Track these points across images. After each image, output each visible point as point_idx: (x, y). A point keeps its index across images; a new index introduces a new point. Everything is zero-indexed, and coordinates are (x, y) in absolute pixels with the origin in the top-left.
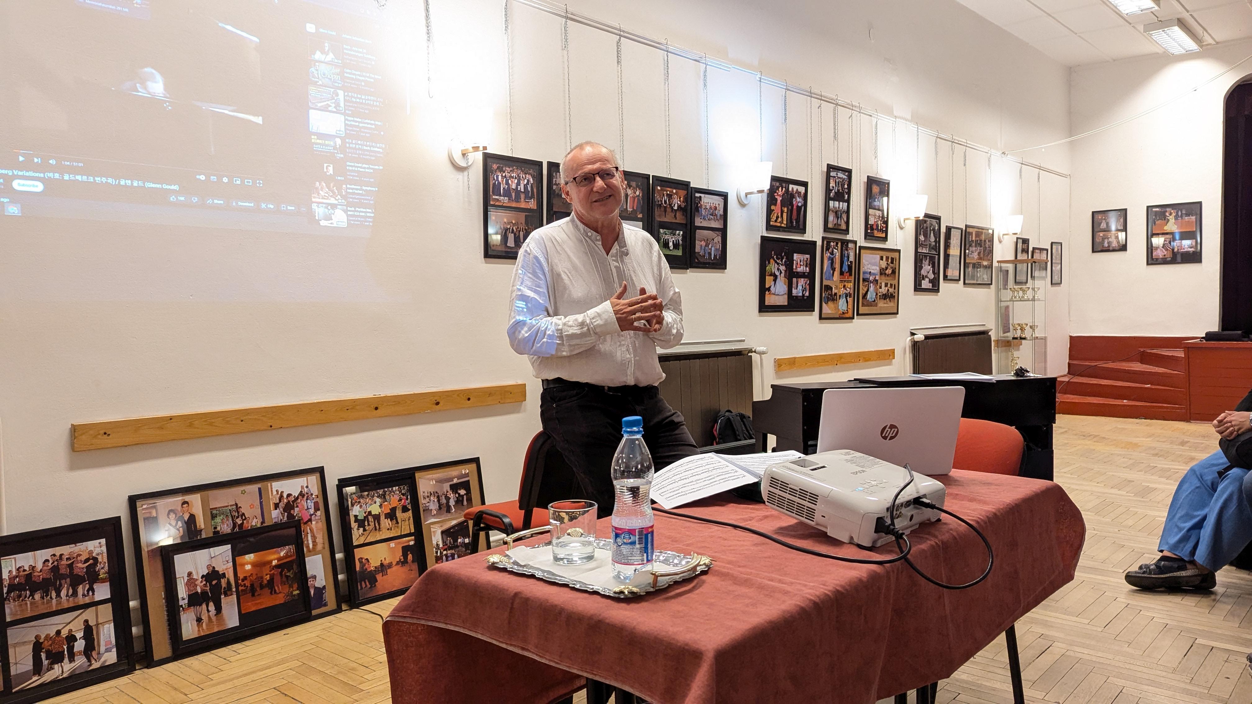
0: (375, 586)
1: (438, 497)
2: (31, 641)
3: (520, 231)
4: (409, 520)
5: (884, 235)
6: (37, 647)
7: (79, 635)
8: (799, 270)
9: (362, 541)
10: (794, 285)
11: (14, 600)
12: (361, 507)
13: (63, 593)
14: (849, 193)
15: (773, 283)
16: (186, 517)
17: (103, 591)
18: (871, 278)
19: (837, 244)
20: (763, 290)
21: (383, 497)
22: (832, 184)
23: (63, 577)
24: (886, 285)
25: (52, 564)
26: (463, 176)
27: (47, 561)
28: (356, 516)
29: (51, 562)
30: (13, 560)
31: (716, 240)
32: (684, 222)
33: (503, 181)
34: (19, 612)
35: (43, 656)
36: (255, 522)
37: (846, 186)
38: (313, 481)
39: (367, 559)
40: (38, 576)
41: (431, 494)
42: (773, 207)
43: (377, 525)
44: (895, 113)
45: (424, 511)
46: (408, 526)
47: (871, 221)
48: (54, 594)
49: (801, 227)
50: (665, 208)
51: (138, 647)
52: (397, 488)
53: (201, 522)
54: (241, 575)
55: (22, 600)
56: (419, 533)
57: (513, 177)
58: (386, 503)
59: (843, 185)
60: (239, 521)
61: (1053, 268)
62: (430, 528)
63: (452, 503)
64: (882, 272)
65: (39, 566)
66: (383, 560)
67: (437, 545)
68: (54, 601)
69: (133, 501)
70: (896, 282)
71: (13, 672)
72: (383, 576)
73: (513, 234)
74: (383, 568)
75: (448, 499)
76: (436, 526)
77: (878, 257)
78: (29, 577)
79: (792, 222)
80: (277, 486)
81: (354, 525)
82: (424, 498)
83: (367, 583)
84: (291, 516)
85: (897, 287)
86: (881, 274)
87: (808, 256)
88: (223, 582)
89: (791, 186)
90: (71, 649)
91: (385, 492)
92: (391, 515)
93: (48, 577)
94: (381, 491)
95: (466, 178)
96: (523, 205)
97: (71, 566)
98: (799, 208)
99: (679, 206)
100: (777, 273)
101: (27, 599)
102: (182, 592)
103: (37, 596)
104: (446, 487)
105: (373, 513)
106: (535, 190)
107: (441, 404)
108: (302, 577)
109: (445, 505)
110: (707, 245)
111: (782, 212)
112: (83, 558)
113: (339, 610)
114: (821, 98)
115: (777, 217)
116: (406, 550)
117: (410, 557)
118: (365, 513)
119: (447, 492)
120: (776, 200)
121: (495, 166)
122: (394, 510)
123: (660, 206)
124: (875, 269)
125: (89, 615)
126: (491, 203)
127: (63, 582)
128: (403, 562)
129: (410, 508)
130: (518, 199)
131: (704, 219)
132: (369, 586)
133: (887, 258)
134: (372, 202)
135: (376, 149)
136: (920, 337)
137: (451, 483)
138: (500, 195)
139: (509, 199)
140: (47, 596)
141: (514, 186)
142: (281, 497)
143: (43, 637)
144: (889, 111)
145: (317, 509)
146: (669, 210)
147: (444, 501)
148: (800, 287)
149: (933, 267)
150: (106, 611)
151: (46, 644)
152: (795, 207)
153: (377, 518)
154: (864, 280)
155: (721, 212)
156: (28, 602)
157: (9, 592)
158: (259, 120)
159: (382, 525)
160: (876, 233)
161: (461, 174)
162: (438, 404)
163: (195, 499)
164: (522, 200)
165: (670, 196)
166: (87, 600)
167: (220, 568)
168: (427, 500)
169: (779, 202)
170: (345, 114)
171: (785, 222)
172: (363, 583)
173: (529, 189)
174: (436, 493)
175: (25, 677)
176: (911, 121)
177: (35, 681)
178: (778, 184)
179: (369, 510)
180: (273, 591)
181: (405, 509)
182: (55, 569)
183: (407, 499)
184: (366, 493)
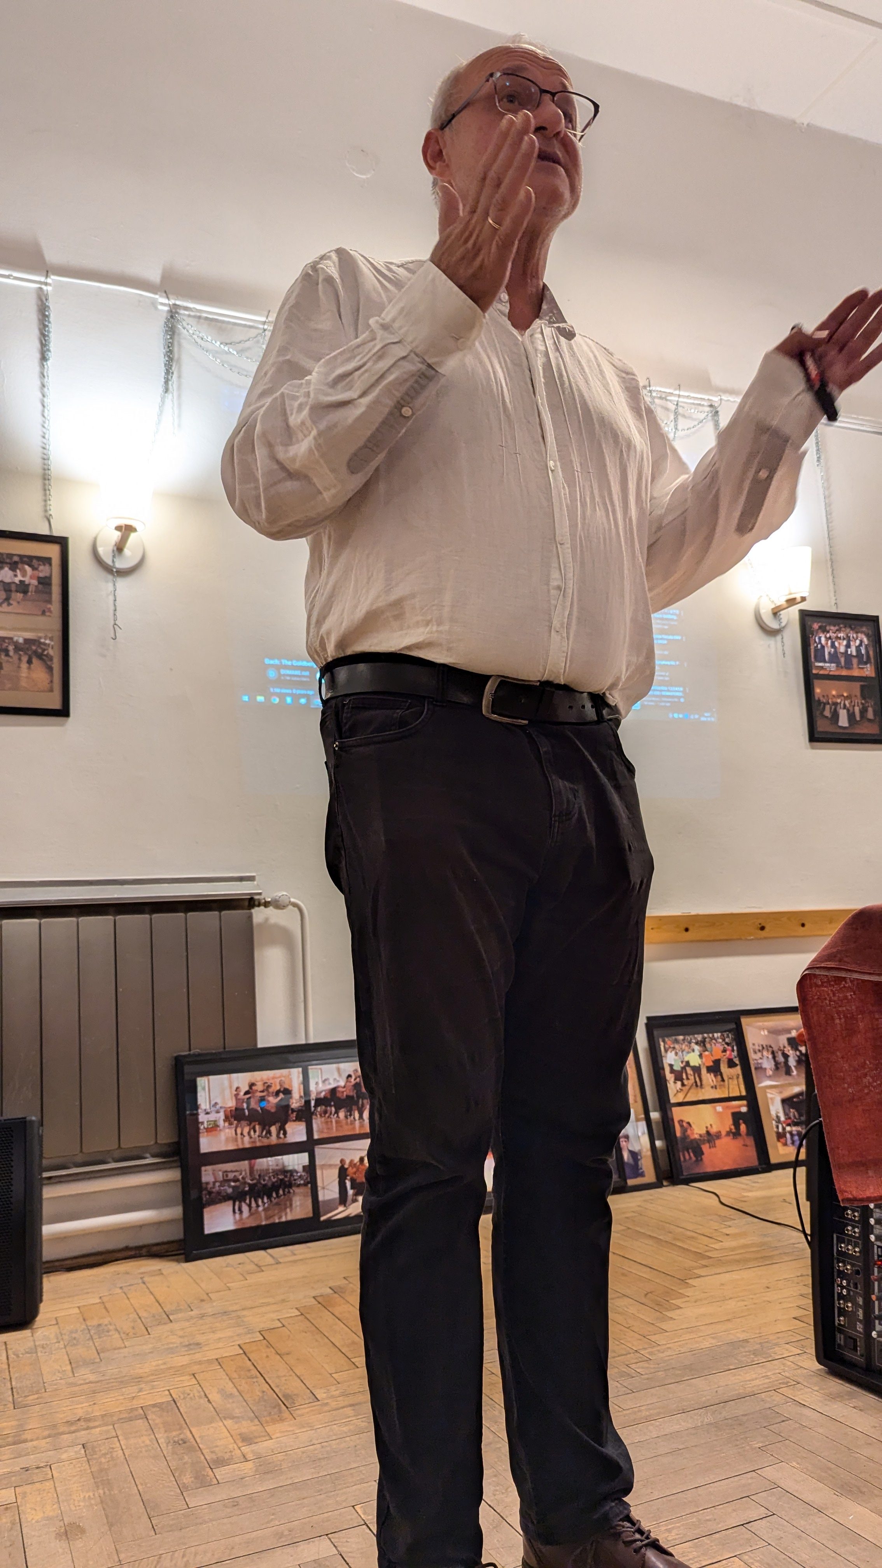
2: (336, 1165)
6: (343, 1172)
11: (321, 1115)
12: (676, 1054)
21: (702, 1043)
25: (355, 1079)
26: (776, 641)
27: (350, 1076)
28: (671, 1066)
29: (353, 1077)
35: (348, 1184)
39: (689, 1123)
43: (698, 1080)
45: (756, 1069)
46: (737, 1088)
48: (357, 1115)
55: (328, 1117)
56: (751, 1096)
57: (840, 638)
58: (707, 1053)
62: (766, 1093)
63: (792, 1062)
66: (709, 1127)
67: (778, 1117)
72: (710, 1147)
74: (711, 1137)
75: (786, 1056)
76: (774, 1091)
81: (670, 1077)
82: (755, 1052)
83: (692, 1155)
92: (715, 1069)
95: (779, 644)
96: (856, 673)
104: (783, 1040)
105: (692, 1064)
106: (871, 653)
107: (767, 930)
109: (783, 1064)
113: (657, 1185)
116: (737, 1117)
117: (743, 1127)
118: (682, 1062)
119: (784, 1047)
122: (717, 1062)
127: (365, 1101)
129: (737, 1062)
130: (848, 665)
132: (694, 1158)
135: (669, 616)
139: (837, 666)
143: (347, 1162)
147: (781, 1059)
151: (351, 1171)
153: (697, 1070)
157: (316, 1106)
159: (704, 1082)
162: (762, 928)
164: (855, 666)
168: (759, 1055)
173: (863, 651)
174: (770, 1047)
179: (686, 1059)
182: (356, 1086)
183: (733, 1050)
184: (681, 1037)
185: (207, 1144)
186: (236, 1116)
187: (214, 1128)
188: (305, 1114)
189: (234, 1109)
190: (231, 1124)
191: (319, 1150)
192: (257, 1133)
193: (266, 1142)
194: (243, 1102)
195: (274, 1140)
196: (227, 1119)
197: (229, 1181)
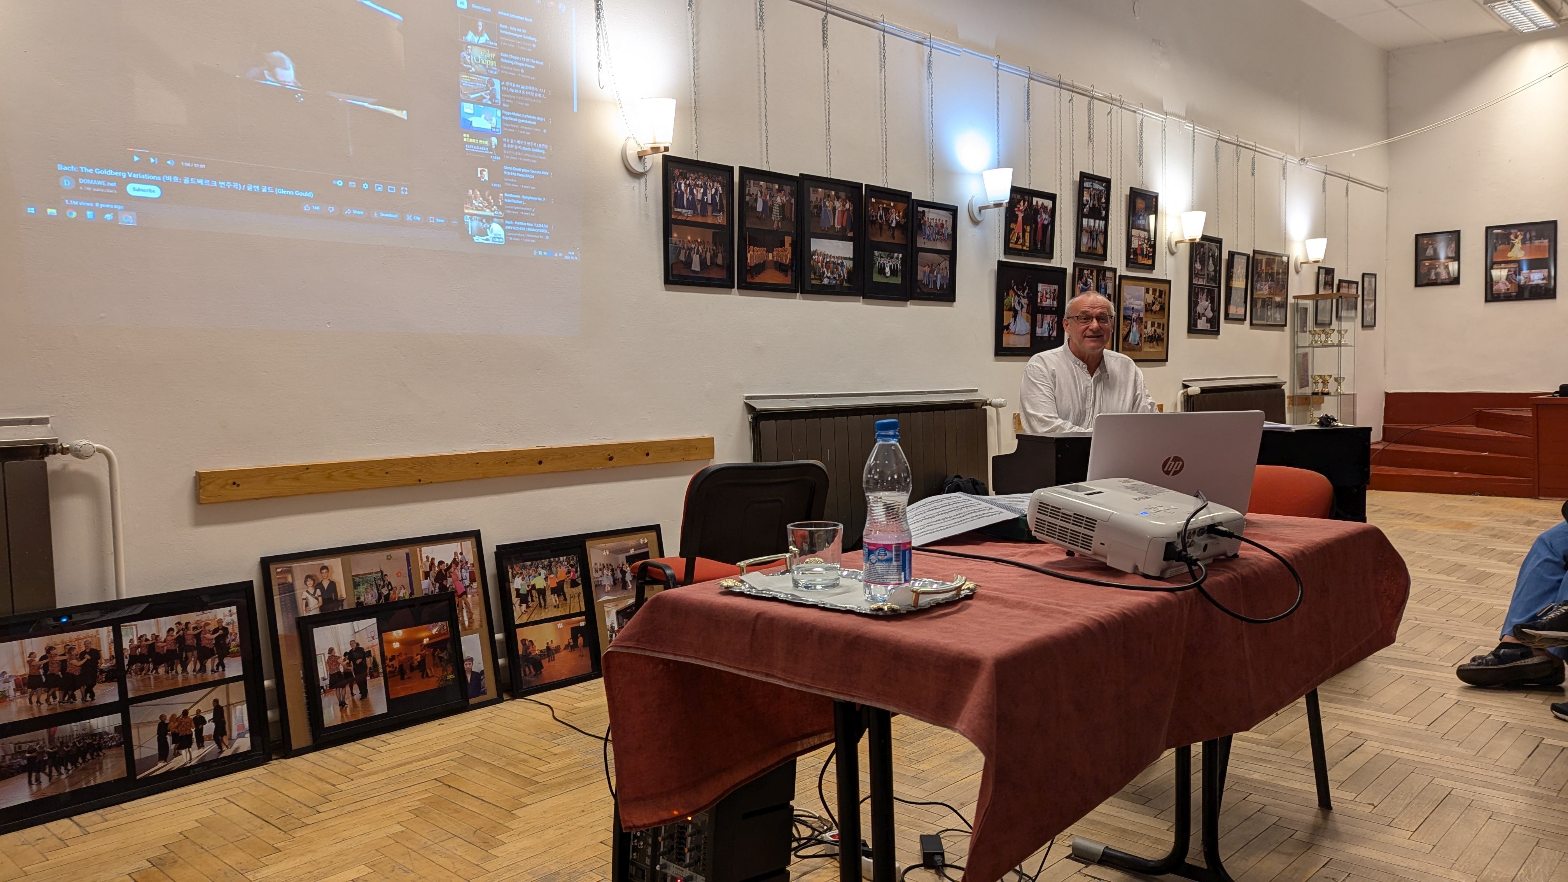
0: (541, 672)
1: (612, 570)
2: (155, 722)
3: (706, 252)
4: (579, 596)
5: (1150, 262)
6: (163, 728)
7: (209, 716)
8: (1045, 304)
9: (524, 619)
10: (1039, 323)
11: (136, 673)
12: (523, 579)
13: (190, 668)
14: (1107, 209)
15: (1012, 320)
16: (326, 584)
17: (234, 668)
18: (1134, 316)
19: (1092, 272)
20: (1000, 328)
21: (549, 568)
22: (1086, 197)
23: (190, 648)
24: (1153, 325)
25: (177, 633)
26: (640, 184)
27: (171, 629)
28: (518, 590)
29: (176, 631)
30: (134, 627)
31: (942, 265)
32: (905, 243)
33: (686, 190)
34: (142, 688)
35: (169, 739)
36: (403, 593)
37: (1103, 200)
38: (468, 546)
39: (531, 641)
40: (163, 647)
41: (604, 567)
42: (1012, 226)
43: (542, 601)
44: (1165, 108)
45: (596, 586)
46: (578, 605)
47: (1135, 244)
48: (180, 669)
49: (1048, 250)
50: (881, 224)
51: (274, 734)
52: (565, 558)
53: (342, 591)
54: (388, 655)
55: (145, 674)
56: (590, 612)
57: (698, 186)
58: (552, 576)
59: (1099, 199)
60: (385, 591)
61: (1365, 306)
62: (603, 607)
63: (629, 577)
64: (1148, 308)
65: (163, 635)
66: (550, 643)
67: (612, 627)
68: (180, 677)
69: (266, 563)
70: (1165, 320)
71: (137, 756)
72: (549, 661)
73: (698, 256)
74: (549, 652)
75: (623, 573)
76: (610, 605)
77: (1143, 289)
78: (152, 647)
79: (1036, 244)
80: (428, 551)
81: (515, 600)
82: (596, 571)
83: (532, 670)
84: (443, 588)
85: (1166, 327)
86: (1147, 310)
87: (1056, 287)
88: (369, 661)
89: (1035, 200)
90: (199, 732)
91: (550, 562)
92: (558, 590)
93: (173, 648)
94: (546, 562)
95: (643, 186)
96: (710, 220)
97: (198, 637)
98: (1045, 227)
99: (898, 223)
100: (1018, 308)
101: (150, 673)
102: (323, 672)
103: (161, 670)
104: (622, 558)
105: (537, 587)
106: (724, 202)
107: (615, 460)
108: (458, 659)
109: (620, 580)
110: (932, 271)
111: (1024, 231)
112: (212, 628)
113: (499, 700)
114: (1073, 89)
115: (1018, 238)
116: (576, 632)
117: (580, 640)
118: (528, 586)
119: (623, 565)
120: (1017, 216)
121: (677, 172)
122: (561, 584)
123: (874, 222)
124: (1139, 304)
125: (219, 693)
126: (673, 217)
127: (190, 654)
128: (572, 647)
129: (580, 582)
130: (704, 213)
131: (929, 239)
132: (533, 672)
133: (1154, 291)
134: (533, 215)
135: (538, 151)
136: (1194, 390)
137: (628, 554)
138: (683, 208)
139: (694, 213)
140: (172, 670)
141: (699, 197)
142: (432, 564)
143: (168, 717)
144: (1158, 107)
145: (473, 580)
146: (885, 227)
147: (619, 575)
148: (1046, 326)
149: (1212, 302)
150: (238, 690)
151: (172, 726)
152: (1040, 226)
153: (542, 592)
154: (1125, 318)
155: (950, 231)
156: (152, 677)
157: (130, 664)
158: (403, 114)
159: (548, 602)
160: (1140, 260)
161: (637, 181)
162: (611, 459)
163: (335, 564)
164: (709, 213)
165: (887, 210)
167: (365, 645)
168: (600, 573)
169: (1020, 218)
170: (501, 108)
171: (1027, 244)
172: (527, 669)
173: (718, 200)
174: (610, 565)
175: (149, 762)
176: (1184, 119)
177: (161, 768)
178: (1019, 197)
179: (532, 583)
180: (425, 675)
181: (574, 584)
182: (180, 640)
183: (576, 572)
184: (529, 563)
186: (30, 683)
187: (2, 699)
188: (117, 675)
189: (27, 676)
190: (23, 693)
191: (133, 710)
192: (58, 699)
193: (68, 707)
194: (39, 668)
195: (79, 703)
196: (18, 688)
197: (24, 752)
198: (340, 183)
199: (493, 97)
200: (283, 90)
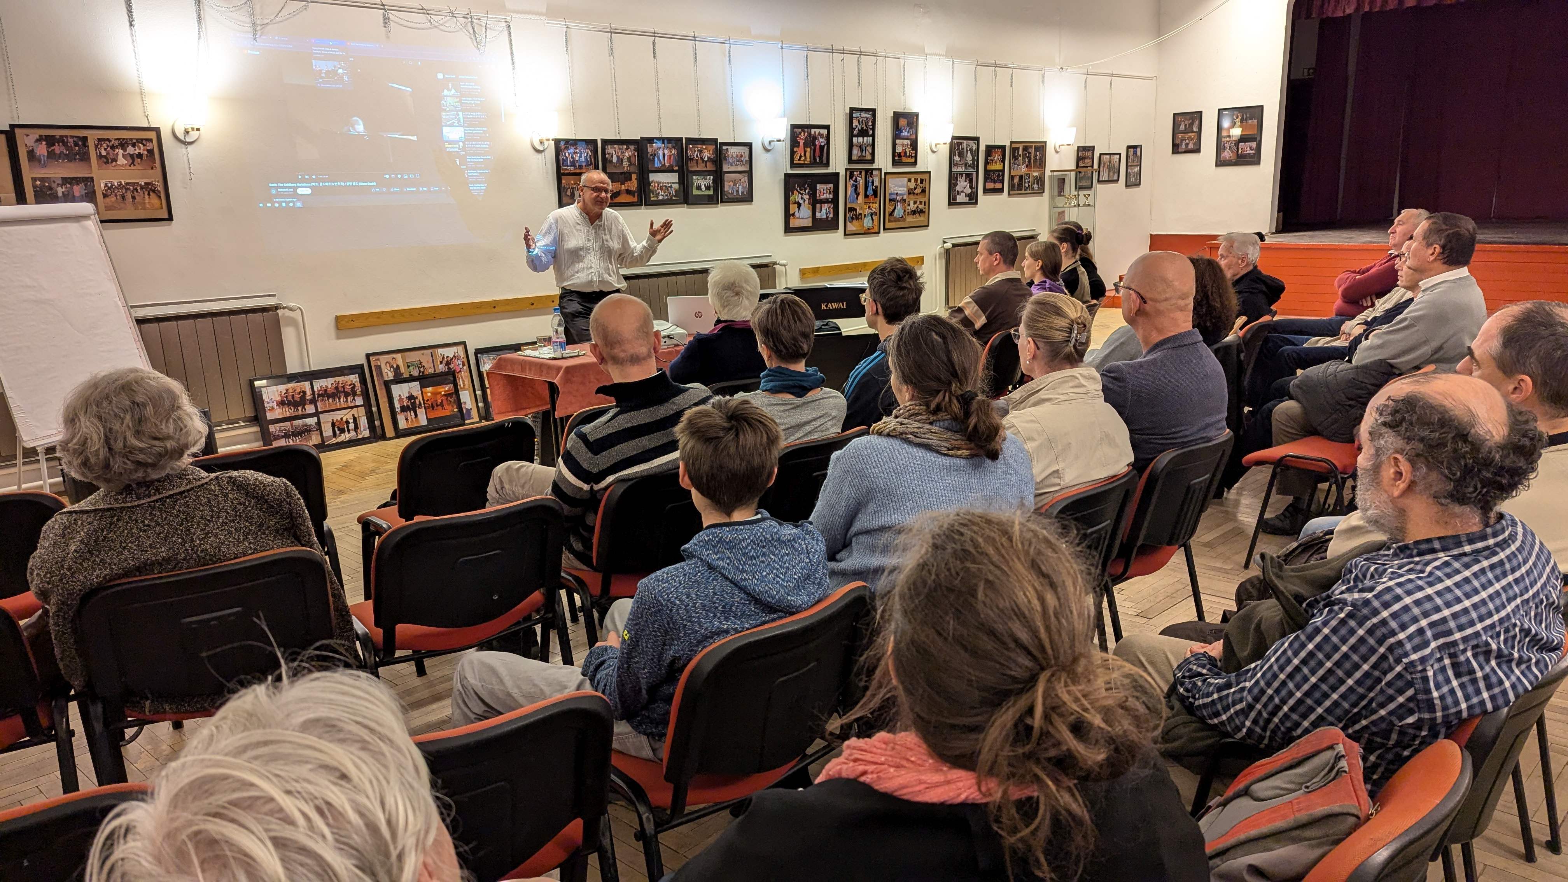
2: (330, 422)
5: (913, 160)
6: (333, 425)
7: (351, 421)
8: (822, 197)
10: (818, 210)
11: (321, 401)
13: (342, 400)
14: (874, 129)
15: (797, 210)
16: (395, 366)
17: (359, 401)
18: (898, 198)
19: (861, 173)
20: (788, 215)
22: (855, 123)
23: (341, 392)
24: (915, 203)
26: (542, 157)
27: (333, 383)
29: (335, 384)
30: (318, 382)
31: (743, 180)
32: (714, 169)
33: (568, 156)
34: (324, 407)
35: (336, 429)
36: (431, 371)
37: (870, 123)
38: (460, 348)
40: (330, 391)
42: (795, 149)
44: (926, 51)
47: (899, 149)
48: (338, 400)
49: (825, 161)
50: (697, 161)
51: (379, 431)
53: (402, 369)
54: (426, 399)
55: (324, 402)
57: (576, 153)
59: (867, 123)
60: (422, 370)
61: (1129, 171)
64: (910, 192)
65: (330, 386)
68: (338, 404)
69: (368, 356)
70: (926, 199)
71: (325, 436)
77: (906, 180)
78: (326, 391)
79: (815, 159)
80: (441, 351)
84: (449, 368)
85: (927, 204)
87: (832, 185)
88: (417, 401)
89: (813, 131)
90: (348, 427)
93: (335, 391)
95: (544, 157)
97: (343, 387)
98: (822, 148)
99: (709, 158)
100: (801, 201)
101: (326, 401)
102: (397, 405)
103: (330, 400)
106: (592, 159)
108: (459, 404)
110: (735, 185)
111: (805, 152)
112: (349, 383)
114: (843, 52)
115: (801, 157)
120: (799, 143)
121: (563, 147)
123: (692, 159)
124: (903, 190)
125: (354, 411)
126: (562, 172)
127: (341, 394)
131: (732, 165)
133: (916, 180)
134: (484, 180)
135: (485, 146)
136: (948, 245)
138: (568, 166)
139: (574, 168)
140: (335, 401)
141: (577, 158)
142: (443, 358)
143: (335, 420)
144: (921, 51)
145: (464, 365)
146: (700, 161)
148: (824, 211)
149: (971, 181)
150: (362, 410)
151: (337, 424)
152: (818, 147)
154: (890, 200)
155: (747, 158)
156: (327, 403)
157: (318, 398)
158: (415, 138)
160: (904, 160)
161: (540, 155)
162: (533, 304)
163: (398, 356)
165: (700, 151)
166: (353, 404)
167: (415, 394)
169: (802, 144)
170: (463, 126)
171: (808, 159)
173: (588, 159)
175: (329, 438)
176: (945, 56)
177: (334, 441)
178: (800, 130)
182: (337, 388)
184: (491, 356)
185: (270, 416)
186: (281, 403)
187: (272, 409)
188: (313, 401)
189: (280, 400)
190: (280, 406)
191: (321, 416)
192: (292, 410)
193: (297, 414)
194: (285, 397)
195: (300, 413)
196: (277, 405)
197: (283, 430)
198: (387, 176)
199: (459, 121)
200: (359, 135)
